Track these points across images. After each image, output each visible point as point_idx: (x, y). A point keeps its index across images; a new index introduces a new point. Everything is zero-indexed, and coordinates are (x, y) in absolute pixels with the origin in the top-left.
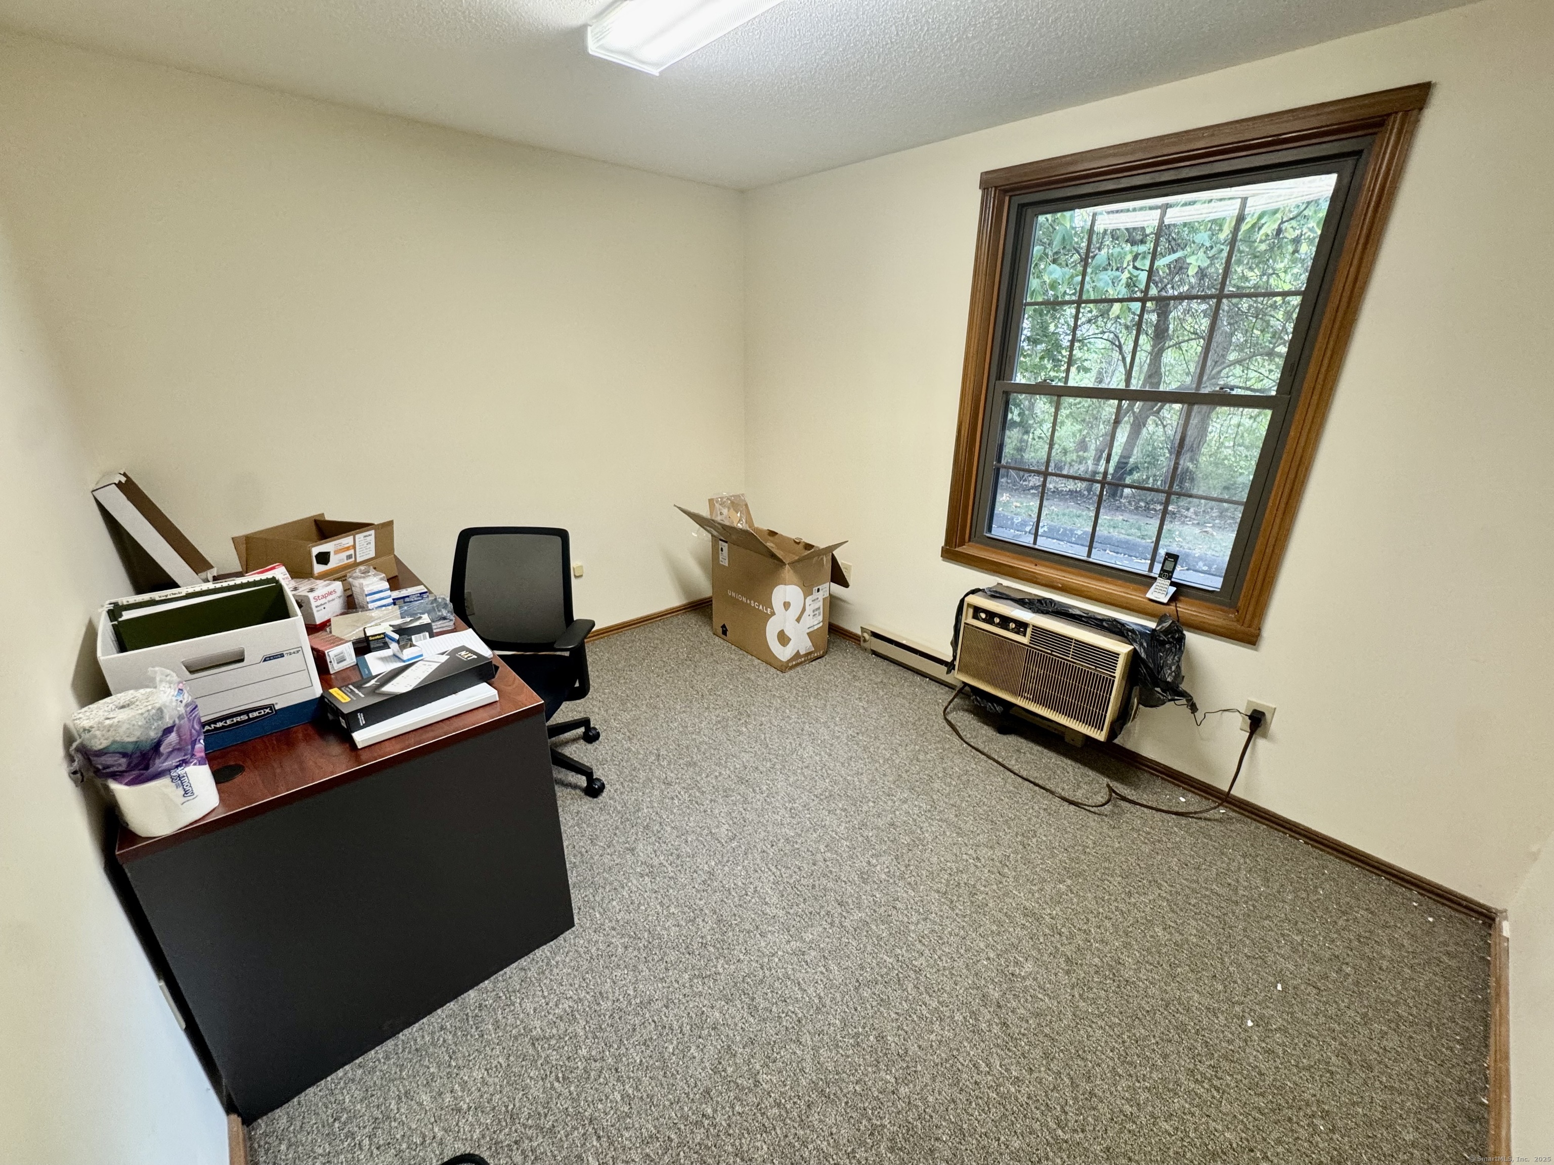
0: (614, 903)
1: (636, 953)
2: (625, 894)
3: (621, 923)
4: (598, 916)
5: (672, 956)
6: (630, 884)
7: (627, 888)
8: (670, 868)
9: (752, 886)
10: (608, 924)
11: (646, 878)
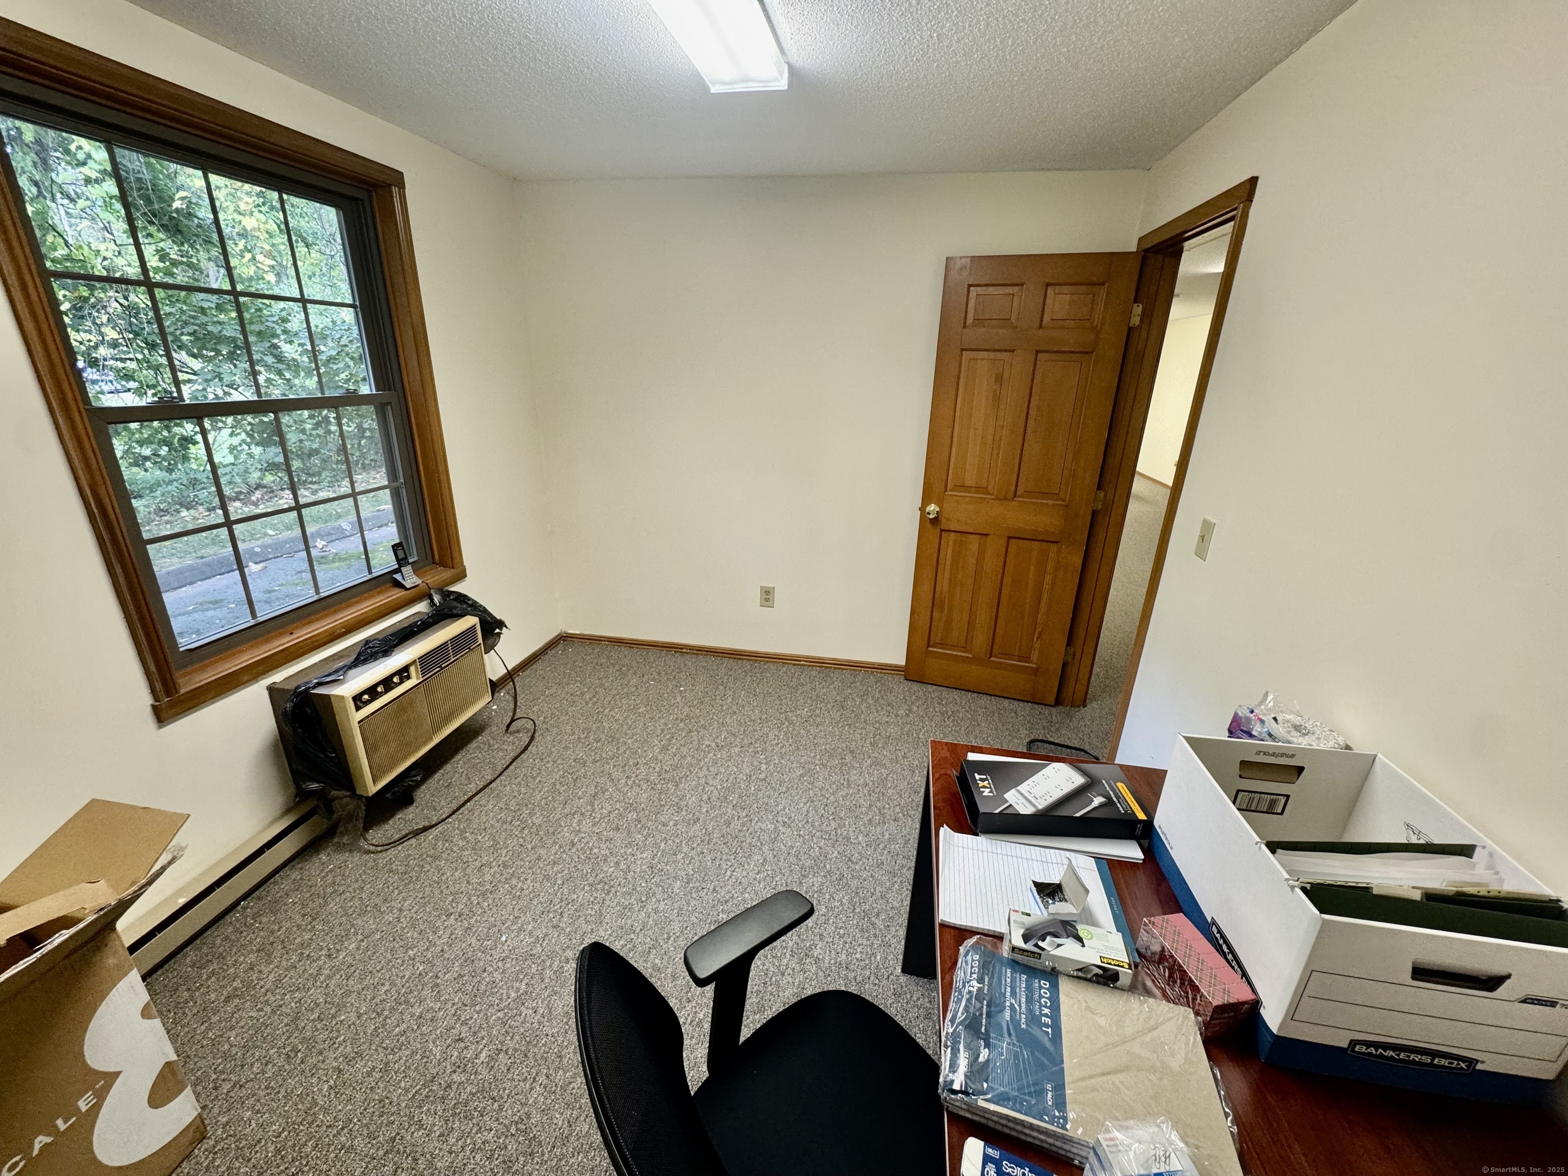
0: (858, 956)
1: (875, 905)
2: (844, 956)
3: (867, 935)
4: (879, 957)
5: (854, 883)
6: (832, 962)
7: (839, 959)
8: (791, 944)
9: (758, 877)
10: (877, 943)
11: (815, 954)
